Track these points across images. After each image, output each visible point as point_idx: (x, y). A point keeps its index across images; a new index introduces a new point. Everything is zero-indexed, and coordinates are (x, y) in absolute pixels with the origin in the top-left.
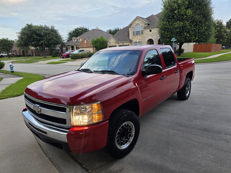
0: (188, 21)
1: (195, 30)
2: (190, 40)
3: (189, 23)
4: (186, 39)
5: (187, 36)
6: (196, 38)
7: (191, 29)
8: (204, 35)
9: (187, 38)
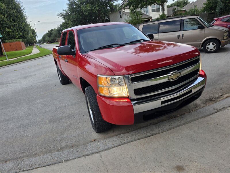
0: (4, 15)
1: (14, 25)
2: (13, 36)
3: (6, 18)
4: (8, 35)
5: (8, 32)
6: (19, 33)
7: (11, 24)
8: (25, 31)
9: (10, 33)
